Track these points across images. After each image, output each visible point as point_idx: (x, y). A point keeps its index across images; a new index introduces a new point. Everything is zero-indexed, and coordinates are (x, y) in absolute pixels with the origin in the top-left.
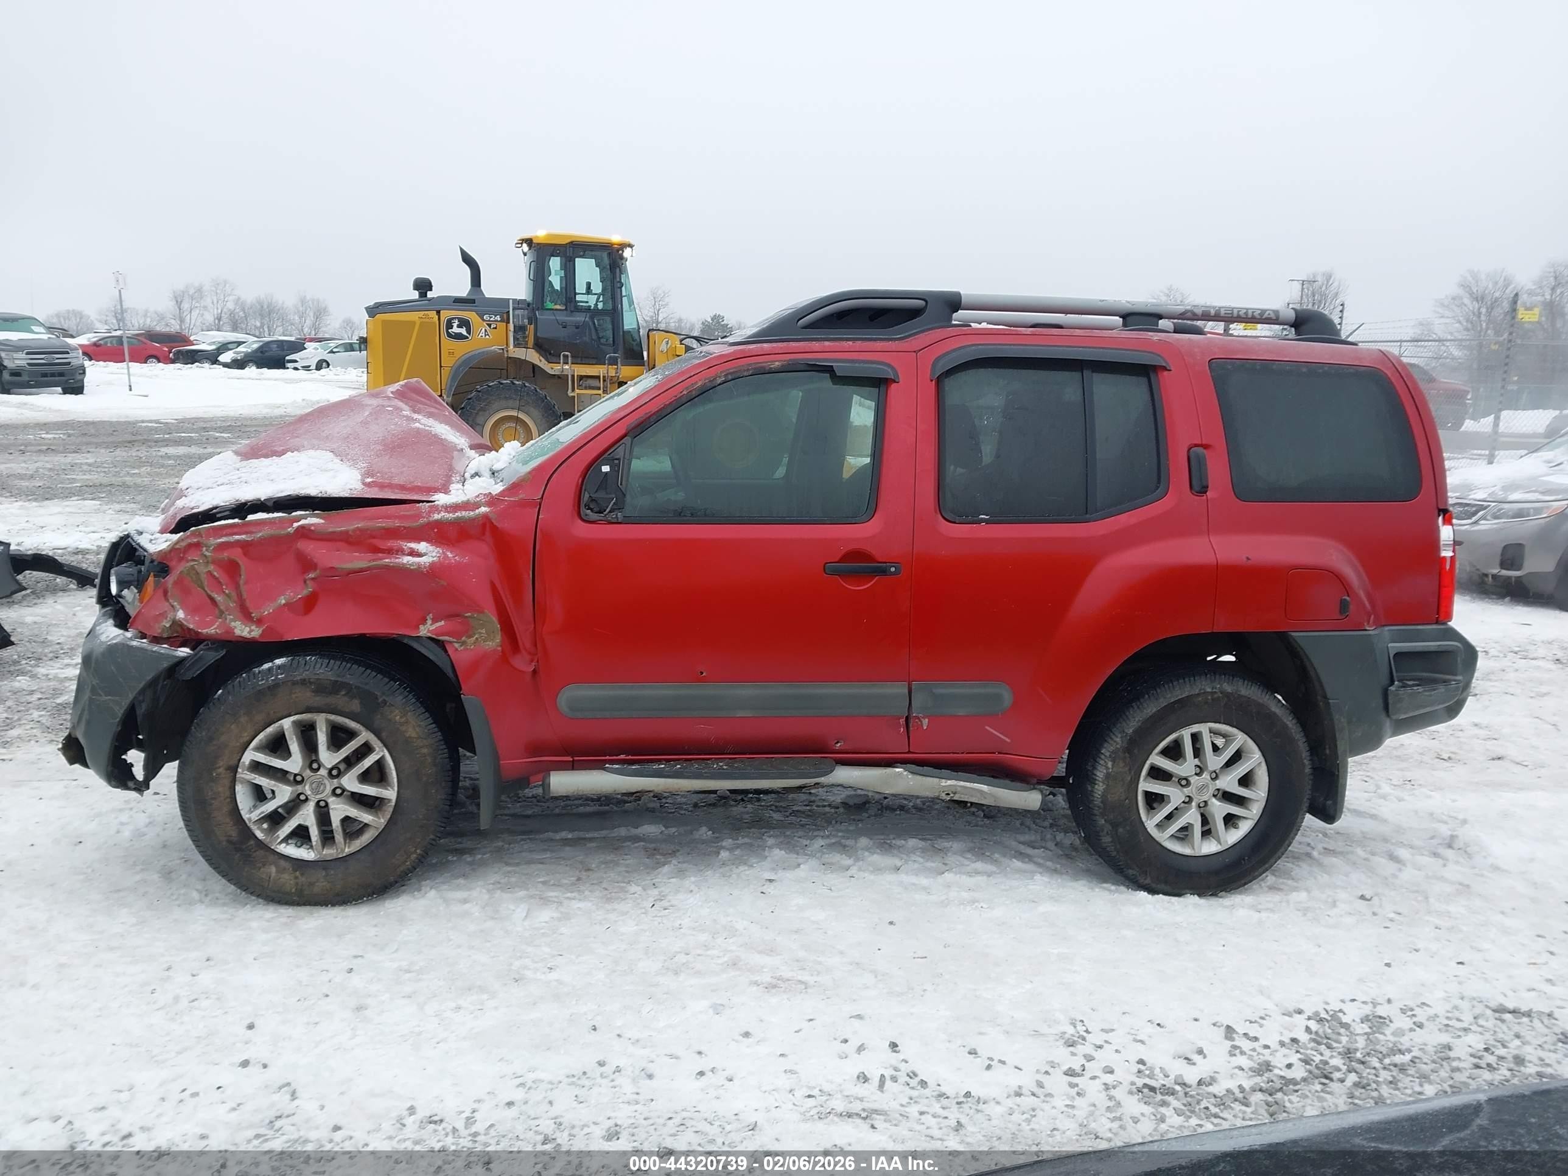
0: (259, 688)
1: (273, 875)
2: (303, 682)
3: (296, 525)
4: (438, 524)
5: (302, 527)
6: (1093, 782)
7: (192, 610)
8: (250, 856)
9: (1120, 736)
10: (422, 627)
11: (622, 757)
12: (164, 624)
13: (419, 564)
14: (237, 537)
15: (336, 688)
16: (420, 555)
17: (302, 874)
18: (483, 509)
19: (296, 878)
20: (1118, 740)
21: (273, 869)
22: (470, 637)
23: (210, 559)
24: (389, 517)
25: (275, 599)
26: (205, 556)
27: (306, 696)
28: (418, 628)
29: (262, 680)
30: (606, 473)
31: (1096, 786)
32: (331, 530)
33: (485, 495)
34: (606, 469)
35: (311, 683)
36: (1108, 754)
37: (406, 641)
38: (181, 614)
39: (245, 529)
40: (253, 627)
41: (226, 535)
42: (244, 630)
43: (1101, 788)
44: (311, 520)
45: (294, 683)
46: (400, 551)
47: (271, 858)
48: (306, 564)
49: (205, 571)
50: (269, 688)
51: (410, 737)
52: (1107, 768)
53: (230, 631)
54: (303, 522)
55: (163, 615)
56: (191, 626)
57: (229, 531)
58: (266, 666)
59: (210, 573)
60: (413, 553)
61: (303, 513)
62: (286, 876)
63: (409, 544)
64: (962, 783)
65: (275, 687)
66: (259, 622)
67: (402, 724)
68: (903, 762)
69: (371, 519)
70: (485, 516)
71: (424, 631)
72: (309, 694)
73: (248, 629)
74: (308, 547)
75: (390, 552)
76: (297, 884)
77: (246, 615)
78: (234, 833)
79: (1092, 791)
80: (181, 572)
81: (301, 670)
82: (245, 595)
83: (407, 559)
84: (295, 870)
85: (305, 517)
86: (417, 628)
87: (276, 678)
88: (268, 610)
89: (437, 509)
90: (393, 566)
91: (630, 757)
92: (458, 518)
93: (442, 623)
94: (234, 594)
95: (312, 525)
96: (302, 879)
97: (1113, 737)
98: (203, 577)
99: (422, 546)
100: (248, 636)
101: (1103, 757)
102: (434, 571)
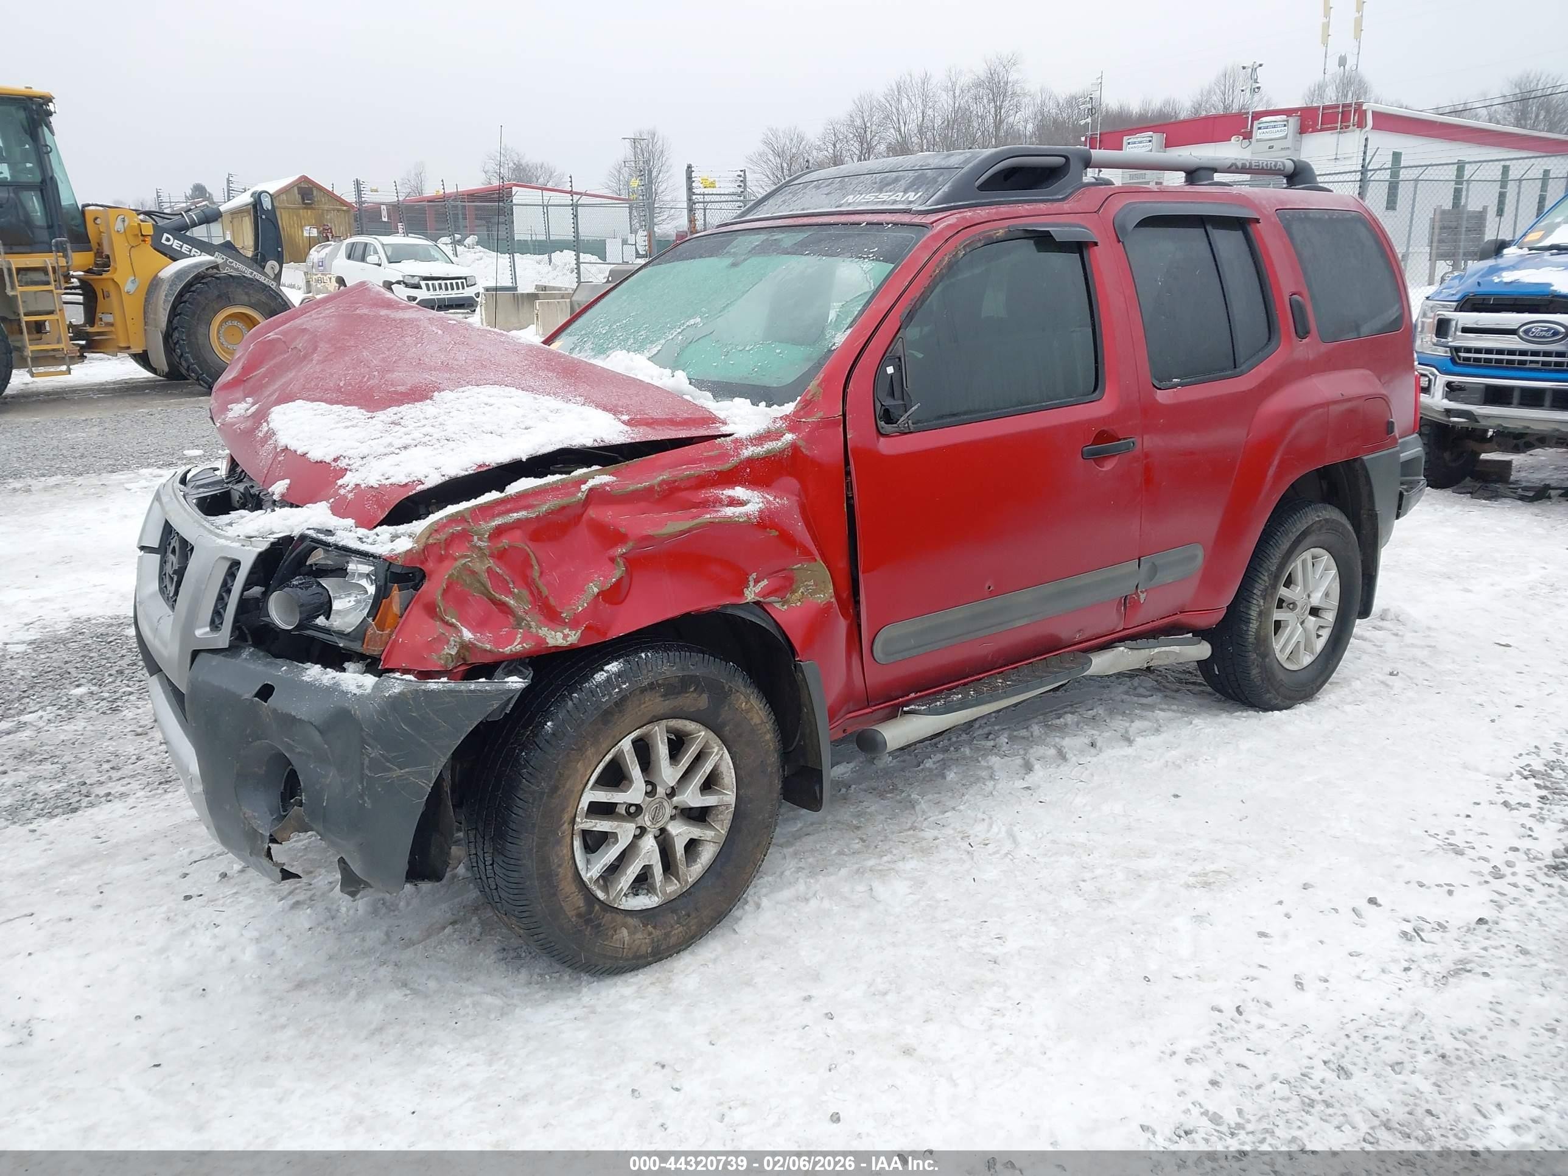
0: (604, 707)
1: (627, 939)
2: (652, 687)
3: (584, 487)
4: (750, 461)
5: (591, 490)
6: (1248, 622)
7: (477, 626)
8: (599, 925)
9: (1266, 574)
10: (747, 592)
11: (912, 695)
12: (447, 651)
13: (747, 515)
14: (515, 515)
15: (684, 685)
16: (741, 503)
17: (654, 927)
18: (789, 437)
19: (650, 934)
20: (1266, 578)
21: (625, 932)
22: (793, 592)
23: (487, 552)
24: (692, 461)
25: (582, 590)
26: (480, 548)
27: (655, 703)
28: (743, 594)
29: (603, 696)
30: (892, 375)
31: (1251, 625)
32: (631, 488)
33: (781, 418)
34: (890, 370)
35: (659, 686)
36: (1259, 593)
37: (729, 611)
38: (467, 635)
39: (523, 503)
40: (566, 631)
41: (499, 515)
42: (558, 638)
43: (1255, 626)
44: (599, 478)
45: (643, 690)
46: (718, 502)
47: (619, 918)
48: (610, 536)
49: (484, 568)
50: (616, 704)
51: (755, 725)
52: (1259, 606)
53: (543, 640)
54: (591, 483)
55: (442, 640)
56: (488, 647)
57: (502, 508)
58: (600, 677)
59: (489, 570)
60: (733, 502)
61: (585, 470)
62: (639, 936)
63: (724, 492)
64: (1164, 649)
65: (621, 703)
66: (574, 624)
67: (748, 711)
68: (1122, 640)
69: (674, 465)
70: (794, 447)
71: (751, 594)
72: (659, 699)
73: (559, 635)
74: (608, 515)
75: (705, 505)
76: (653, 941)
77: (552, 616)
78: (580, 902)
79: (1248, 630)
80: (450, 576)
81: (645, 672)
82: (545, 592)
83: (729, 511)
84: (645, 925)
85: (592, 476)
86: (741, 594)
87: (621, 690)
88: (581, 605)
89: (739, 443)
90: (719, 523)
91: (919, 694)
92: (769, 451)
93: (765, 582)
94: (525, 593)
95: (606, 484)
96: (657, 933)
97: (1262, 576)
98: (484, 576)
99: (739, 492)
100: (564, 643)
101: (1255, 597)
102: (765, 522)
